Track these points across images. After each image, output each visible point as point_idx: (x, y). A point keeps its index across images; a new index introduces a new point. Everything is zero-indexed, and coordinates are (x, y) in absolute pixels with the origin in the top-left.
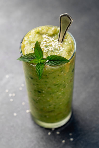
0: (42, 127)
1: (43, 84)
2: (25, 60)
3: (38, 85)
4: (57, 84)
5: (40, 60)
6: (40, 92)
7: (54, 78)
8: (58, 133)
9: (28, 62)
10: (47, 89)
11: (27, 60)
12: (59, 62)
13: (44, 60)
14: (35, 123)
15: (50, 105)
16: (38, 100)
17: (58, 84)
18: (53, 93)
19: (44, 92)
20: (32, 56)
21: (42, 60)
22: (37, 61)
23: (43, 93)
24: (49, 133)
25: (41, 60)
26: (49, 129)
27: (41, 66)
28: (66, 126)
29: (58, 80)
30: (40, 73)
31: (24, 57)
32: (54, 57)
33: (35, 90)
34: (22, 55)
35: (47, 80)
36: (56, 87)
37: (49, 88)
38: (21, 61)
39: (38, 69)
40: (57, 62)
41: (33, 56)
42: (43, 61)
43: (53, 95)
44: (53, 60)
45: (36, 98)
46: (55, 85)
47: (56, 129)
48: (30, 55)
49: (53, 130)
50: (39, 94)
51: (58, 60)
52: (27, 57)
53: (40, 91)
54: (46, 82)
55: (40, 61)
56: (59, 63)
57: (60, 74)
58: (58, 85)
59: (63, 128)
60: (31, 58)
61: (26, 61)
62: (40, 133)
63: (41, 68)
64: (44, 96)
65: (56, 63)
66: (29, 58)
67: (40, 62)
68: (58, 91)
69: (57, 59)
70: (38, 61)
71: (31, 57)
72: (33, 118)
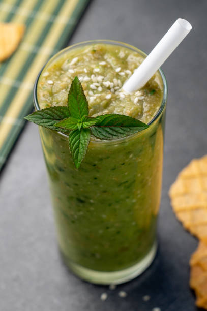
0: (86, 282)
1: (89, 183)
2: (43, 123)
3: (76, 185)
4: (123, 181)
5: (80, 122)
6: (82, 201)
7: (114, 169)
8: (122, 294)
9: (50, 127)
10: (98, 195)
11: (50, 124)
12: (122, 129)
13: (91, 122)
14: (71, 272)
15: (108, 228)
16: (76, 217)
17: (127, 182)
18: (117, 202)
19: (92, 201)
20: (60, 112)
21: (87, 121)
22: (73, 124)
23: (91, 204)
24: (104, 297)
25: (84, 121)
26: (104, 287)
27: (81, 137)
28: (142, 279)
29: (126, 174)
30: (78, 153)
31: (42, 113)
32: (111, 119)
33: (70, 198)
34: (38, 109)
35: (98, 175)
36: (122, 188)
37: (105, 192)
38: (34, 123)
39: (75, 142)
40: (120, 129)
41: (62, 112)
42: (87, 123)
43: (117, 207)
44: (108, 125)
45: (73, 213)
46: (120, 185)
47: (120, 286)
48: (57, 110)
49: (113, 287)
50: (81, 205)
51: (122, 125)
52: (49, 115)
53: (82, 198)
54: (96, 179)
55: (81, 124)
56: (124, 131)
57: (127, 160)
58: (127, 184)
59: (136, 284)
60: (58, 118)
61: (46, 124)
62: (83, 295)
63: (82, 142)
64: (92, 209)
65: (116, 131)
66: (53, 117)
67: (79, 126)
68: (128, 197)
69: (119, 122)
70: (76, 124)
71: (58, 116)
72: (65, 261)
